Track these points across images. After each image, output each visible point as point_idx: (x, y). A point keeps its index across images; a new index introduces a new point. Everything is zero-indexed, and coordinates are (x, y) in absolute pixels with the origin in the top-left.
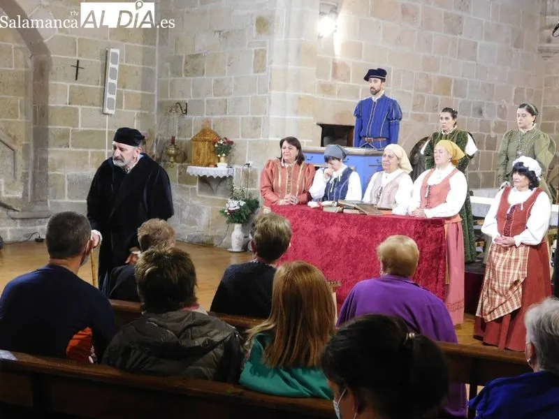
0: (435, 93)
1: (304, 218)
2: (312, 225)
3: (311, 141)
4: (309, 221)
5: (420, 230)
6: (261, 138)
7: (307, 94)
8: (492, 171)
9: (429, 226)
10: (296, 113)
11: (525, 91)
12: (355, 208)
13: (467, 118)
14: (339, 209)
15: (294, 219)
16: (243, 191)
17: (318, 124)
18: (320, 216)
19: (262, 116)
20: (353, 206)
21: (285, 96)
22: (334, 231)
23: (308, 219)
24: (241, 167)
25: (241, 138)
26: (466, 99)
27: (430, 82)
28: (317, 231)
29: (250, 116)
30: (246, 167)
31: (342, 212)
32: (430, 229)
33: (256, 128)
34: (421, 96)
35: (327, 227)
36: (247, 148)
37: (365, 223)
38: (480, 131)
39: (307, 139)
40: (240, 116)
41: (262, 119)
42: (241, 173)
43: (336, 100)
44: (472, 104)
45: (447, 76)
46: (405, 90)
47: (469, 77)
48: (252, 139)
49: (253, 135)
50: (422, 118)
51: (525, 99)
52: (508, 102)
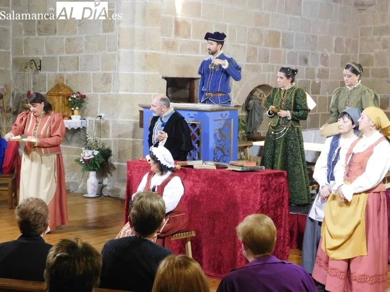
0: (266, 45)
6: (112, 92)
30: (98, 119)
33: (106, 83)
36: (99, 101)
38: (306, 78)
39: (154, 92)
40: (91, 72)
41: (112, 75)
42: (94, 124)
43: (178, 56)
44: (298, 54)
45: (276, 29)
46: (240, 44)
47: (295, 30)
48: (103, 93)
49: (104, 89)
50: (255, 69)
51: (344, 48)
52: (329, 51)
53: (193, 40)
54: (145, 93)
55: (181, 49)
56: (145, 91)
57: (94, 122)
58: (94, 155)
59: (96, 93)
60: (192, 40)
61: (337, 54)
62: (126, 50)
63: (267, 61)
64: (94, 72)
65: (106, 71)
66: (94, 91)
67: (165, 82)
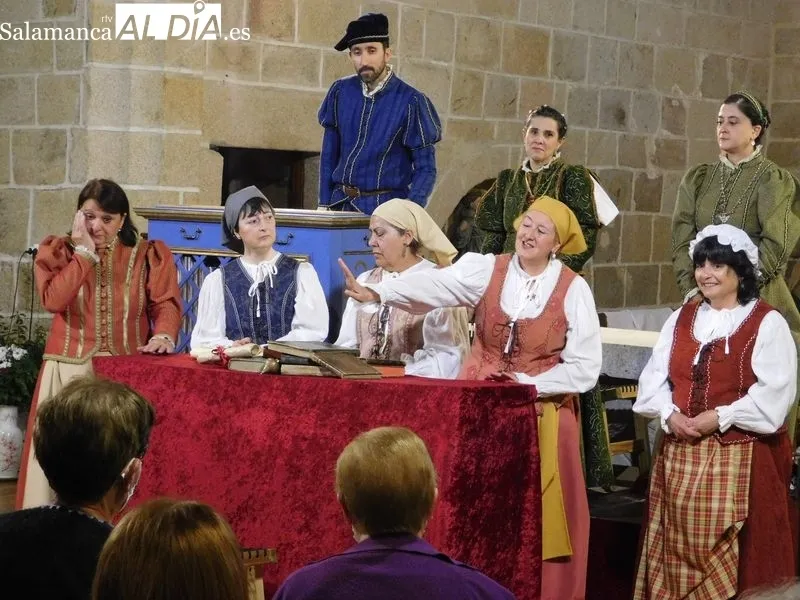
0: (507, 69)
1: (181, 389)
2: (200, 406)
3: (196, 190)
4: (192, 398)
5: (476, 414)
6: (66, 184)
7: (184, 71)
8: (651, 263)
9: (496, 404)
10: (158, 117)
11: (729, 63)
12: (311, 362)
13: (587, 130)
14: (270, 363)
15: (155, 392)
16: (20, 321)
17: (214, 148)
18: (222, 383)
19: (67, 127)
20: (307, 355)
21: (126, 75)
22: (257, 421)
23: (189, 391)
24: (14, 260)
25: (13, 184)
26: (585, 84)
27: (495, 42)
28: (215, 420)
29: (37, 126)
30: (27, 260)
31: (278, 372)
32: (498, 410)
33: (51, 158)
34: (475, 77)
35: (238, 411)
36: (31, 210)
37: (337, 399)
38: (621, 164)
39: (187, 186)
40: (9, 127)
41: (69, 134)
42: (15, 275)
43: (258, 88)
44: (599, 97)
45: (536, 26)
46: (434, 62)
47: (591, 30)
48: (42, 187)
49: (44, 175)
50: (475, 133)
51: (730, 83)
52: (687, 92)
53: (301, 46)
54: (161, 188)
55: (265, 70)
56: (163, 179)
57: (15, 270)
58: (13, 359)
59: (22, 187)
60: (297, 44)
61: (708, 100)
62: (110, 66)
63: (512, 113)
64: (17, 127)
65: (50, 123)
66: (18, 180)
67: (219, 160)
